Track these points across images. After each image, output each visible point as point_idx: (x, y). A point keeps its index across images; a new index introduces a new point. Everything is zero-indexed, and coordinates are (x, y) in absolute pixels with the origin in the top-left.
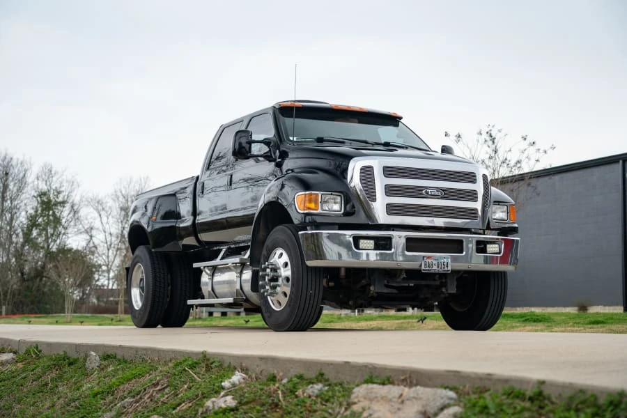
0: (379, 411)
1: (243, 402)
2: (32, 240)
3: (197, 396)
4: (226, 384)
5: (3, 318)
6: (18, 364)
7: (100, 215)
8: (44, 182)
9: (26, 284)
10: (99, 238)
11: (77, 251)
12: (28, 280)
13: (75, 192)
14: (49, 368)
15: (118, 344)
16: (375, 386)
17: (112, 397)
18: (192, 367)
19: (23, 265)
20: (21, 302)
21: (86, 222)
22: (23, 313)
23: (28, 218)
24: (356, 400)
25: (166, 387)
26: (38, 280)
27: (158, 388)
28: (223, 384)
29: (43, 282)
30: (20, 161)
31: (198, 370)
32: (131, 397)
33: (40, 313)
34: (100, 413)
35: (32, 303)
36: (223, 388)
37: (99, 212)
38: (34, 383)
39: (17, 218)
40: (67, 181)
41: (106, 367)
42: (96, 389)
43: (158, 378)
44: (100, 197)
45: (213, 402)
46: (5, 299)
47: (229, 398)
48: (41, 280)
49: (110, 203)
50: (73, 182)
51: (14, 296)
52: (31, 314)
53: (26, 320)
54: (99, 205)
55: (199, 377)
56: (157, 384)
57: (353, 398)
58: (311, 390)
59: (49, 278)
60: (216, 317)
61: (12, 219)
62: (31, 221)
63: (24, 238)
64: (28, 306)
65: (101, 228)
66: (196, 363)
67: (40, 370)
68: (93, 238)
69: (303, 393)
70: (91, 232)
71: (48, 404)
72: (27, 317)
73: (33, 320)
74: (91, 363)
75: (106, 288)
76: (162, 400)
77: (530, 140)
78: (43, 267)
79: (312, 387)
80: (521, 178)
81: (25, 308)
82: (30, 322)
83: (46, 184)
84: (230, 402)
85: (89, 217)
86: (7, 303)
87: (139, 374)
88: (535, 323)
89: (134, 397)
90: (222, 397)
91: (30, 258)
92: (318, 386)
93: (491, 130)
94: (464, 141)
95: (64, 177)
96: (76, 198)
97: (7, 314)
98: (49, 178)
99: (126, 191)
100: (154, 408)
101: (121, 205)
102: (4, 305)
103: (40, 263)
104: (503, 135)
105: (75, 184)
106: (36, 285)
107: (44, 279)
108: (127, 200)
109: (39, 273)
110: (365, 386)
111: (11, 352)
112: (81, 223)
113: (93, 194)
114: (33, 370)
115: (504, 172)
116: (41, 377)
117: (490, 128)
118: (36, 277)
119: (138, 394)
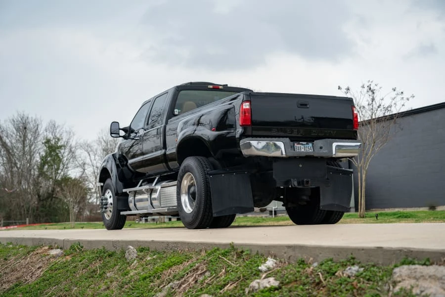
0: (431, 288)
1: (285, 282)
2: (44, 173)
3: (239, 278)
4: (263, 267)
5: (27, 226)
6: (67, 257)
7: (89, 155)
8: (51, 133)
9: (42, 203)
10: (89, 171)
11: (75, 179)
12: (43, 200)
13: (72, 139)
14: (94, 259)
15: (150, 239)
16: (417, 266)
17: (159, 281)
18: (224, 255)
19: (39, 190)
20: (38, 215)
21: (80, 159)
22: (40, 222)
23: (41, 159)
24: (399, 279)
25: (205, 272)
26: (50, 200)
27: (199, 273)
28: (260, 268)
29: (53, 201)
30: (33, 119)
31: (230, 257)
32: (177, 279)
33: (52, 222)
34: (153, 293)
35: (46, 215)
36: (260, 271)
37: (88, 153)
38: (84, 270)
39: (34, 158)
40: (66, 132)
41: (144, 257)
42: (143, 274)
43: (197, 265)
44: (88, 142)
45: (259, 283)
46: (28, 214)
47: (271, 279)
48: (51, 200)
49: (95, 146)
50: (70, 133)
51: (34, 212)
52: (47, 223)
53: (43, 227)
54: (88, 148)
55: (233, 263)
56: (197, 269)
57: (396, 277)
58: (349, 271)
59: (57, 198)
60: (174, 222)
61: (31, 159)
62: (42, 160)
63: (39, 171)
64: (43, 217)
65: (90, 163)
66: (227, 252)
67: (87, 261)
68: (86, 171)
69: (343, 274)
70: (84, 167)
71: (103, 287)
72: (44, 226)
73: (48, 227)
74: (129, 255)
75: (95, 204)
76: (206, 281)
77: (399, 90)
78: (53, 191)
79: (350, 269)
80: (392, 117)
81: (41, 219)
82: (46, 229)
83: (52, 135)
84: (274, 283)
85: (82, 156)
86: (29, 216)
87: (178, 262)
88: (406, 219)
89: (179, 280)
90: (265, 278)
91: (42, 185)
92: (355, 268)
93: (370, 85)
94: (351, 92)
95: (64, 129)
96: (73, 143)
97: (29, 224)
98: (54, 130)
99: (106, 138)
100: (201, 288)
101: (103, 148)
102: (28, 217)
103: (50, 188)
104: (379, 88)
105: (71, 133)
106: (48, 203)
107: (54, 199)
108: (107, 144)
109: (51, 195)
110: (406, 267)
111: (58, 248)
112: (77, 160)
113: (84, 140)
114: (80, 261)
115: (380, 114)
116: (88, 266)
117: (370, 83)
118: (48, 198)
119: (182, 278)
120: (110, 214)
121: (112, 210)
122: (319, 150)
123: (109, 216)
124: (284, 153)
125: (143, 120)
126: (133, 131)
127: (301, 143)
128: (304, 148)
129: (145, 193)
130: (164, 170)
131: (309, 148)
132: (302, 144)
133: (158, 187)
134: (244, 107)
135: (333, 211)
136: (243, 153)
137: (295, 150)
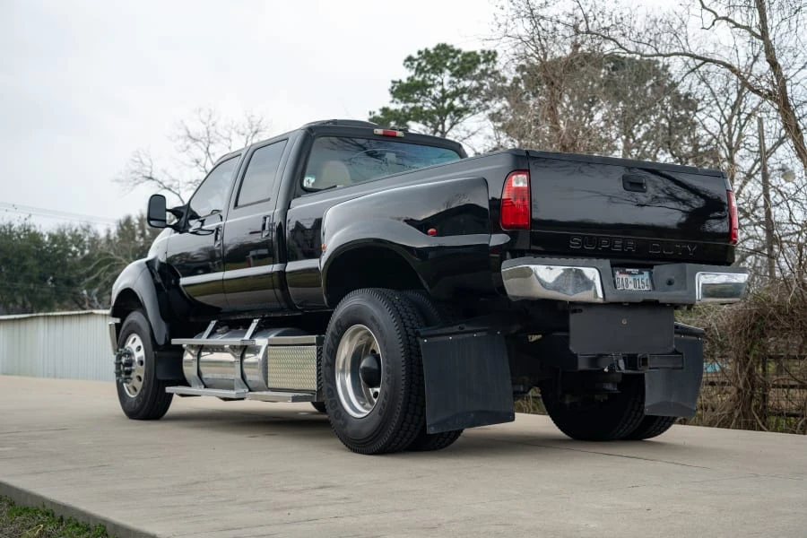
120: (139, 385)
121: (142, 376)
122: (666, 286)
123: (135, 389)
124: (600, 294)
125: (227, 191)
126: (195, 216)
127: (627, 270)
128: (634, 283)
129: (227, 352)
130: (276, 305)
131: (644, 281)
132: (630, 273)
133: (261, 342)
134: (514, 185)
135: (656, 417)
136: (509, 292)
137: (616, 288)
